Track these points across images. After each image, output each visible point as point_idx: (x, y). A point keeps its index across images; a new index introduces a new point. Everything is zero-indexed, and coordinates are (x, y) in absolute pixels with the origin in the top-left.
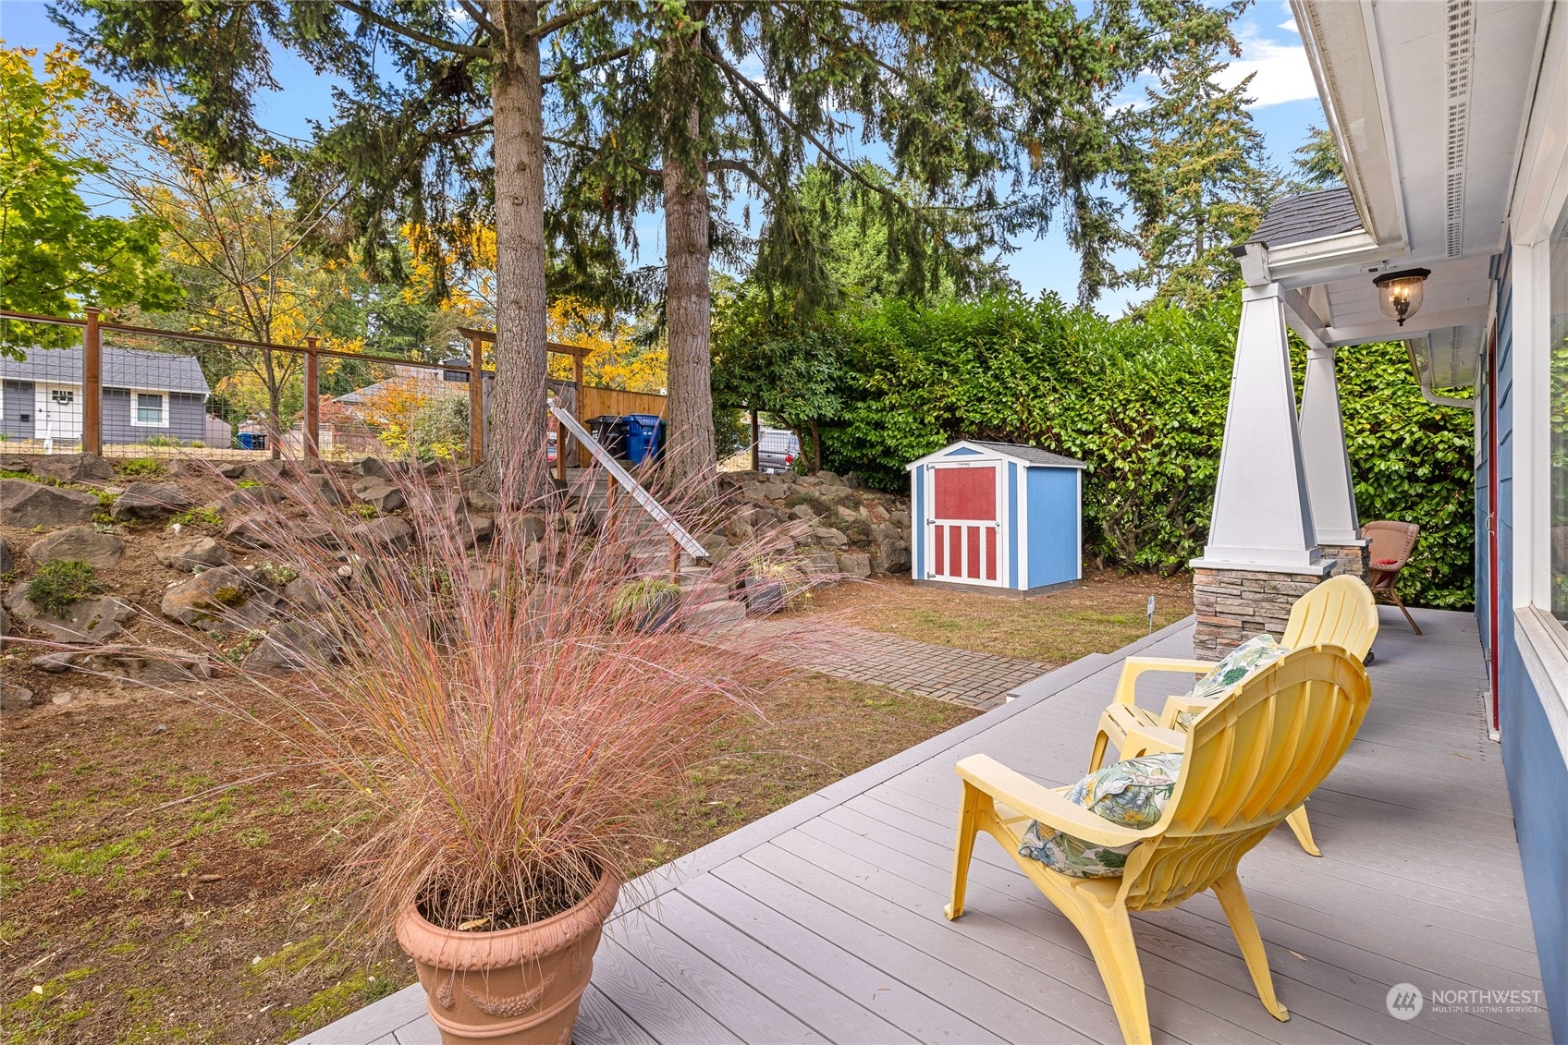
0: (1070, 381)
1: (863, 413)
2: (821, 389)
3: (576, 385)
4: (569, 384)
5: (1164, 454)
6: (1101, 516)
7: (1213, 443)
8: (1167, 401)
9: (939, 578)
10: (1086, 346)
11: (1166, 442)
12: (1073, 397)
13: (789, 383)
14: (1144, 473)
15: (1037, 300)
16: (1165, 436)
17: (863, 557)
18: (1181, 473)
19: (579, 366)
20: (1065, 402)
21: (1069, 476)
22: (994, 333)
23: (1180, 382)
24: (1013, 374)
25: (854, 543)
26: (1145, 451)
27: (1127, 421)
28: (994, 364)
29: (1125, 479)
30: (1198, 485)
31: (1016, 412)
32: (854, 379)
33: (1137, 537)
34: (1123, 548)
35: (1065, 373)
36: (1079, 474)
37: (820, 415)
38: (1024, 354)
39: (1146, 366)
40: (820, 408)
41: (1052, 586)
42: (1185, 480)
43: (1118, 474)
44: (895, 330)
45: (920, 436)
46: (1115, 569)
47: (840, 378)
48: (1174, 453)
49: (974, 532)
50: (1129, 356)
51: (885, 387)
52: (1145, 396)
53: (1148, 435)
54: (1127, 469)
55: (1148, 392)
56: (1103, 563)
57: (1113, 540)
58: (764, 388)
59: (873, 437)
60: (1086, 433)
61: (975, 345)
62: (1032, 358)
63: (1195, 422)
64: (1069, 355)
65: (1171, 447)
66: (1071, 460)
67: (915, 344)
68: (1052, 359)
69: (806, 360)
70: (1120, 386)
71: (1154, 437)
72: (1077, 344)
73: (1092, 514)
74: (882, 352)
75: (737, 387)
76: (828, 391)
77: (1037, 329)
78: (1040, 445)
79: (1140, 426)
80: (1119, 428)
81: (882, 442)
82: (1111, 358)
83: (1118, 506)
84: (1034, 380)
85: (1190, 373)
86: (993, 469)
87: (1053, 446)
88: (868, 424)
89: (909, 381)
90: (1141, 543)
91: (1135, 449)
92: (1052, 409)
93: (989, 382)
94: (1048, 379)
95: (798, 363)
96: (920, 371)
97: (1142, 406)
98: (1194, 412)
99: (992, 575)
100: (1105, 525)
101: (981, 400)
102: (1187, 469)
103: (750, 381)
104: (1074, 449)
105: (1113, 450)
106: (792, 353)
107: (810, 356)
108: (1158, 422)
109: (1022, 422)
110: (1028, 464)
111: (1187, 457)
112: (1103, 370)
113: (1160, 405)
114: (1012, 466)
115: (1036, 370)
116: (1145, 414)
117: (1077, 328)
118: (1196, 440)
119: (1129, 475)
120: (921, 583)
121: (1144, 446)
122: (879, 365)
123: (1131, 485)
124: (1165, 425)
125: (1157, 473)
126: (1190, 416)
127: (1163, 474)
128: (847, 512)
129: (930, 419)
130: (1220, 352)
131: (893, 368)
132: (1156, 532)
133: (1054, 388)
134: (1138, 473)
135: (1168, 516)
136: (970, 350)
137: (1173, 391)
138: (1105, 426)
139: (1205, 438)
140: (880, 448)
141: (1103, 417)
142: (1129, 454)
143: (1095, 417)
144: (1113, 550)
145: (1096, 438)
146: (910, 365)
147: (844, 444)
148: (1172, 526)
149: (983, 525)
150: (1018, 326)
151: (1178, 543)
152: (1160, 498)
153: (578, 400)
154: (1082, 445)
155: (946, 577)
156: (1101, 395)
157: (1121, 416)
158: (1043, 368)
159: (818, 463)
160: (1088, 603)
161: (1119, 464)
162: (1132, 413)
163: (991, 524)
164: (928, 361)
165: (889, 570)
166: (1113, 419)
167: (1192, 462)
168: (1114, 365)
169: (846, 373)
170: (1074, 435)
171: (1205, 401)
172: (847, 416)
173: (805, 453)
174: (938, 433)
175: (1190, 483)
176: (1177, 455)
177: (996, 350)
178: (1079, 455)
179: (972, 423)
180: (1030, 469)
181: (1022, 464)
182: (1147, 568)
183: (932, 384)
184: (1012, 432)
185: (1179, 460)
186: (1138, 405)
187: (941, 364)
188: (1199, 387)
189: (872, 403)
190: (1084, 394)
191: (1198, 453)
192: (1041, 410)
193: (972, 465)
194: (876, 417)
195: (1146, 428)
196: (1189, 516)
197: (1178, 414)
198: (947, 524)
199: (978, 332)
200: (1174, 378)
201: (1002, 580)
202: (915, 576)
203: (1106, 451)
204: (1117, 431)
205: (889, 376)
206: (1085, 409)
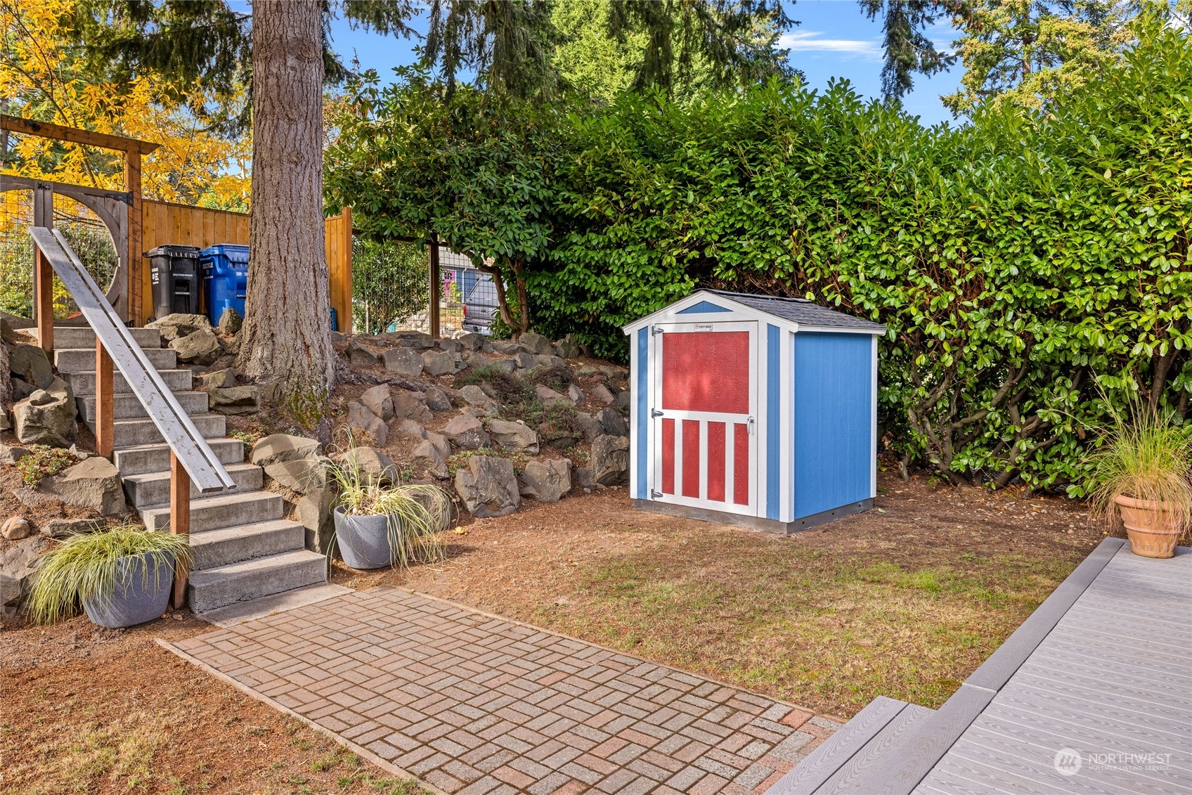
0: (864, 206)
1: (579, 251)
2: (521, 213)
3: (129, 198)
4: (115, 196)
5: (998, 315)
6: (906, 400)
7: (1068, 299)
8: (1001, 237)
9: (666, 498)
10: (887, 156)
11: (999, 297)
12: (868, 230)
13: (471, 204)
14: (967, 343)
15: (821, 93)
16: (998, 288)
17: (561, 464)
18: (1020, 343)
19: (135, 170)
20: (858, 236)
21: (858, 345)
22: (760, 137)
23: (1020, 208)
24: (784, 196)
25: (551, 442)
26: (968, 309)
27: (943, 265)
28: (758, 180)
29: (940, 350)
30: (1043, 361)
31: (788, 252)
32: (567, 200)
33: (954, 432)
34: (935, 447)
35: (858, 195)
36: (875, 342)
37: (517, 252)
38: (800, 167)
39: (971, 184)
40: (516, 241)
41: (833, 512)
42: (1024, 354)
43: (930, 344)
44: (626, 132)
45: (656, 283)
46: (924, 477)
47: (550, 201)
48: (1010, 315)
49: (717, 431)
50: (948, 171)
51: (609, 213)
52: (971, 229)
53: (973, 287)
54: (942, 336)
55: (974, 222)
56: (909, 466)
57: (922, 435)
58: (437, 211)
59: (592, 284)
60: (886, 283)
61: (732, 154)
62: (812, 173)
63: (1042, 268)
64: (862, 169)
65: (1007, 305)
66: (863, 322)
67: (651, 152)
68: (839, 174)
69: (501, 173)
70: (935, 214)
71: (980, 290)
72: (875, 152)
73: (893, 399)
74: (608, 164)
75: (398, 210)
76: (530, 219)
77: (819, 131)
78: (820, 300)
79: (963, 273)
80: (933, 276)
81: (606, 293)
82: (923, 173)
83: (930, 387)
84: (813, 204)
85: (1034, 195)
86: (745, 335)
87: (838, 302)
88: (587, 266)
89: (642, 205)
90: (959, 442)
91: (954, 306)
92: (839, 247)
93: (750, 207)
94: (832, 203)
95: (487, 175)
96: (657, 191)
97: (965, 244)
98: (1041, 253)
99: (741, 497)
100: (911, 415)
101: (741, 232)
102: (1028, 337)
103: (419, 201)
104: (867, 306)
105: (922, 308)
106: (479, 162)
107: (505, 167)
108: (988, 268)
109: (795, 264)
110: (796, 328)
111: (1028, 321)
112: (910, 191)
113: (990, 242)
114: (773, 332)
115: (817, 189)
116: (969, 254)
117: (875, 129)
118: (1043, 295)
119: (946, 346)
120: (641, 503)
121: (967, 303)
122: (602, 182)
123: (948, 360)
124: (998, 271)
125: (984, 342)
126: (1035, 259)
127: (992, 344)
128: (551, 393)
129: (669, 260)
130: (1078, 165)
131: (619, 186)
132: (981, 426)
133: (841, 216)
134: (958, 343)
135: (997, 407)
136: (726, 161)
137: (1010, 221)
138: (912, 272)
139: (1054, 292)
140: (602, 301)
141: (910, 259)
142: (946, 315)
143: (897, 259)
144: (922, 450)
145: (899, 290)
146: (644, 182)
147: (556, 295)
148: (1003, 416)
149: (730, 420)
150: (794, 128)
151: (1012, 443)
152: (988, 379)
153: (132, 221)
154: (879, 300)
155: (677, 498)
156: (907, 227)
157: (936, 258)
158: (826, 187)
159: (525, 321)
160: (883, 545)
161: (932, 328)
162: (950, 254)
163: (741, 419)
164: (669, 175)
165: (602, 481)
166: (923, 265)
167: (1036, 327)
168: (926, 183)
169: (558, 192)
170: (868, 285)
171: (1057, 236)
172: (557, 254)
173: (507, 307)
174: (682, 280)
175: (1033, 357)
176: (1015, 317)
177: (763, 162)
178: (875, 315)
179: (729, 267)
180: (799, 335)
181: (788, 328)
182: (967, 476)
183: (674, 209)
184: (784, 281)
185: (1018, 324)
186: (959, 242)
187: (686, 181)
188: (1048, 216)
189: (593, 236)
190: (883, 226)
191: (1045, 315)
192: (822, 247)
193: (716, 328)
194: (597, 256)
195: (971, 276)
196: (1028, 405)
197: (1015, 256)
198: (679, 416)
199: (740, 135)
200: (1012, 202)
201: (757, 506)
202: (634, 493)
203: (913, 310)
204: (930, 281)
205: (615, 197)
206: (885, 248)
